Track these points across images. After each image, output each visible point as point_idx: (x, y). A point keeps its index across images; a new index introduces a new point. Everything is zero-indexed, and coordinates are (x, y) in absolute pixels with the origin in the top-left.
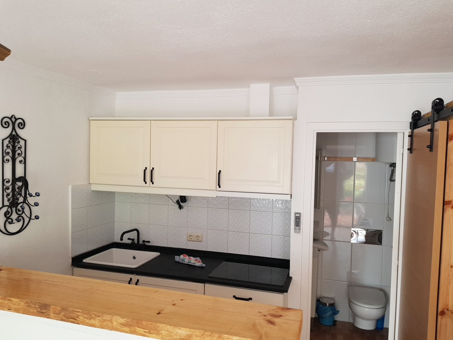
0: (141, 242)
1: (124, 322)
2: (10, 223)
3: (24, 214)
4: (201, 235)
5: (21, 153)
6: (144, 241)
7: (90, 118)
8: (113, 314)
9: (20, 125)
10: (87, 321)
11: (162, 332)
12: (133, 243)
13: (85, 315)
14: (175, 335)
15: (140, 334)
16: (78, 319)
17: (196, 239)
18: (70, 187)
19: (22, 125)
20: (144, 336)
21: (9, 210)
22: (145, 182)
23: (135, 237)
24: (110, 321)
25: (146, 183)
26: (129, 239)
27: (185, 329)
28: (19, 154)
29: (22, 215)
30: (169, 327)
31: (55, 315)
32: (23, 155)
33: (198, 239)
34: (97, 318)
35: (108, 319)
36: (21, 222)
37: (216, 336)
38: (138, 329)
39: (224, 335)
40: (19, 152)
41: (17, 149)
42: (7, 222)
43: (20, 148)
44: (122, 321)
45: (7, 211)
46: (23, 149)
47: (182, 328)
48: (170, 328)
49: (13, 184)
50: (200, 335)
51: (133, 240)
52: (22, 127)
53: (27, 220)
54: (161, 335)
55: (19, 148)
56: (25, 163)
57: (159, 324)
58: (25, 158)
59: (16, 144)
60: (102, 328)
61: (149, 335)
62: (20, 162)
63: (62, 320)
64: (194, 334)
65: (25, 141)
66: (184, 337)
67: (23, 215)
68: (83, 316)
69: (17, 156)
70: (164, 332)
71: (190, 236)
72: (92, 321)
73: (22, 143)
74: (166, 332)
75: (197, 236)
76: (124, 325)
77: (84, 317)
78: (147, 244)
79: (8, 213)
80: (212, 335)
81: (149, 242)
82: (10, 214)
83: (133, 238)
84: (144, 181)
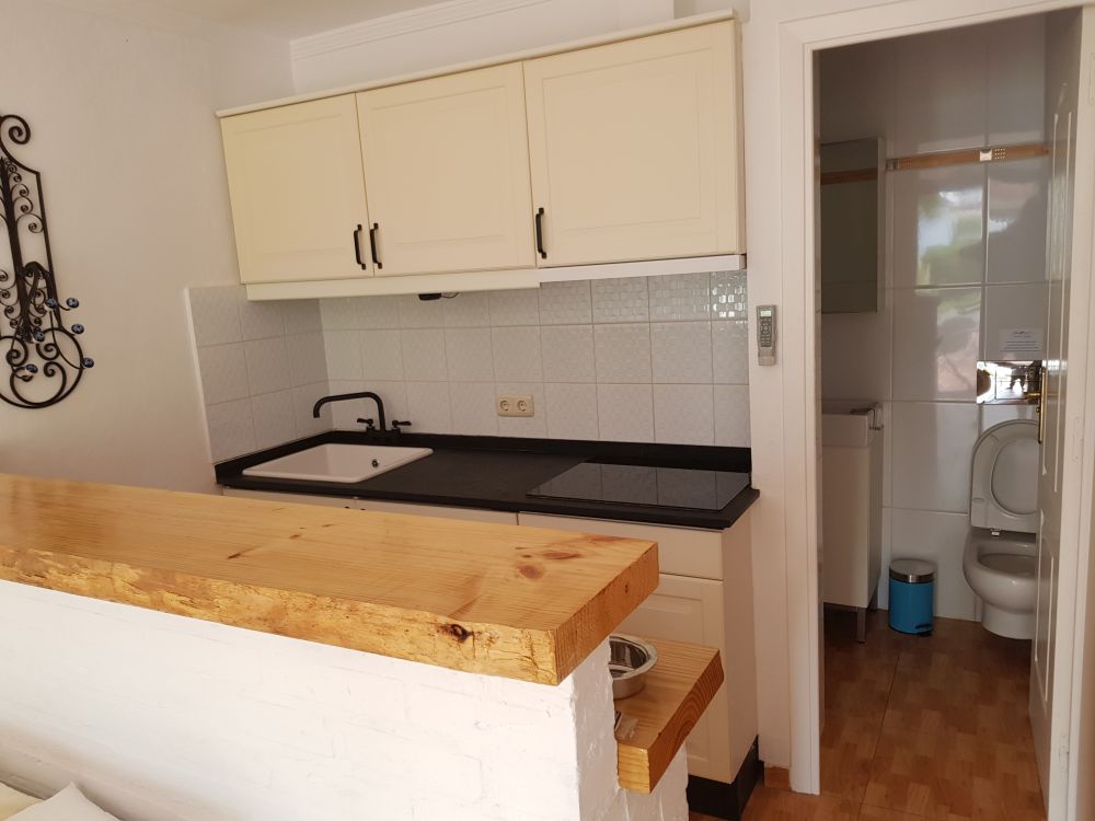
0: (389, 426)
1: (137, 577)
2: (27, 379)
3: (60, 357)
4: (530, 398)
5: (29, 204)
6: (395, 423)
7: (219, 114)
8: (112, 560)
9: (16, 133)
10: (65, 581)
11: (220, 601)
12: (371, 429)
13: (59, 566)
14: (248, 608)
15: (173, 609)
16: (48, 576)
17: (517, 411)
18: (186, 292)
19: (20, 134)
20: (181, 613)
21: (18, 346)
22: (360, 266)
23: (375, 415)
24: (109, 576)
25: (364, 267)
26: (360, 420)
27: (269, 592)
28: (24, 209)
29: (57, 361)
30: (232, 586)
31: (6, 568)
32: (37, 210)
33: (524, 410)
34: (83, 570)
35: (104, 572)
36: (58, 377)
37: (344, 607)
38: (168, 596)
39: (364, 604)
40: (24, 202)
41: (16, 194)
42: (17, 380)
43: (24, 193)
44: (133, 574)
45: (12, 350)
46: (34, 195)
47: (262, 590)
48: (235, 590)
49: (20, 280)
50: (305, 606)
51: (370, 422)
52: (22, 138)
53: (72, 374)
54: (218, 609)
55: (21, 192)
56: (45, 229)
57: (211, 580)
58: (43, 220)
59: (12, 183)
60: (96, 596)
61: (191, 610)
62: (32, 228)
63: (20, 580)
64: (290, 605)
65: (37, 174)
66: (269, 613)
67: (60, 360)
68: (57, 568)
69: (18, 213)
70: (222, 602)
71: (503, 403)
72: (75, 580)
73: (29, 180)
74: (227, 601)
75: (520, 403)
76: (138, 586)
77: (60, 571)
78: (404, 429)
79: (14, 354)
80: (333, 604)
81: (408, 423)
82: (22, 357)
83: (370, 417)
84: (359, 261)
